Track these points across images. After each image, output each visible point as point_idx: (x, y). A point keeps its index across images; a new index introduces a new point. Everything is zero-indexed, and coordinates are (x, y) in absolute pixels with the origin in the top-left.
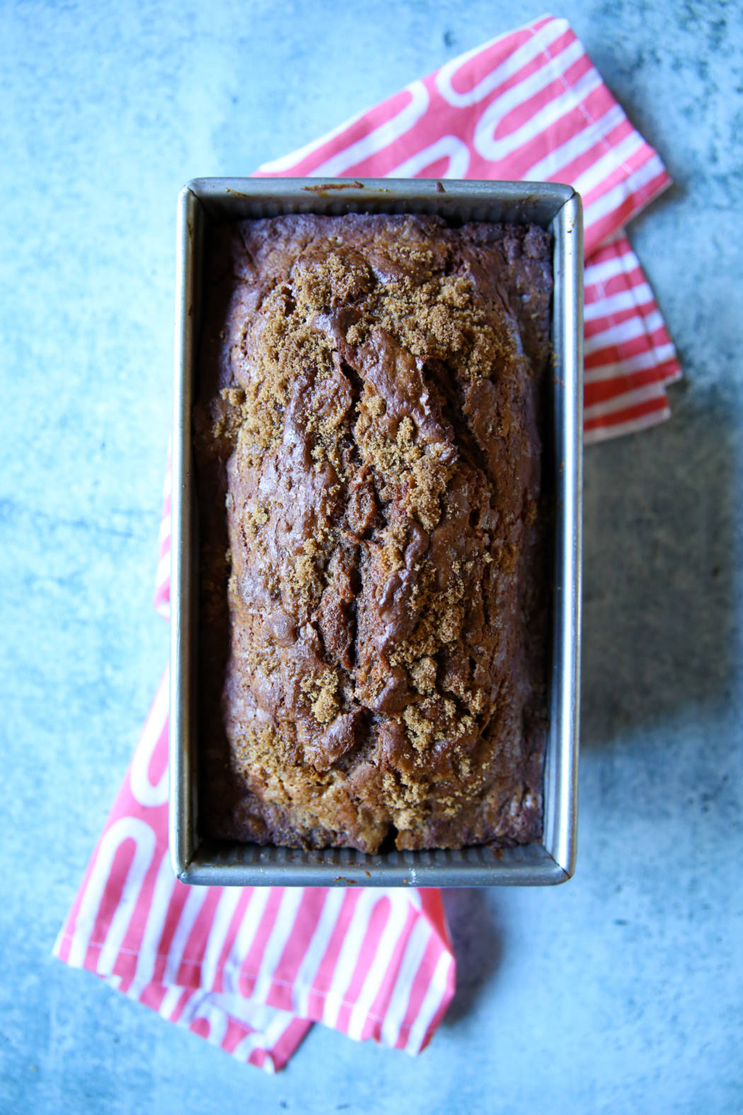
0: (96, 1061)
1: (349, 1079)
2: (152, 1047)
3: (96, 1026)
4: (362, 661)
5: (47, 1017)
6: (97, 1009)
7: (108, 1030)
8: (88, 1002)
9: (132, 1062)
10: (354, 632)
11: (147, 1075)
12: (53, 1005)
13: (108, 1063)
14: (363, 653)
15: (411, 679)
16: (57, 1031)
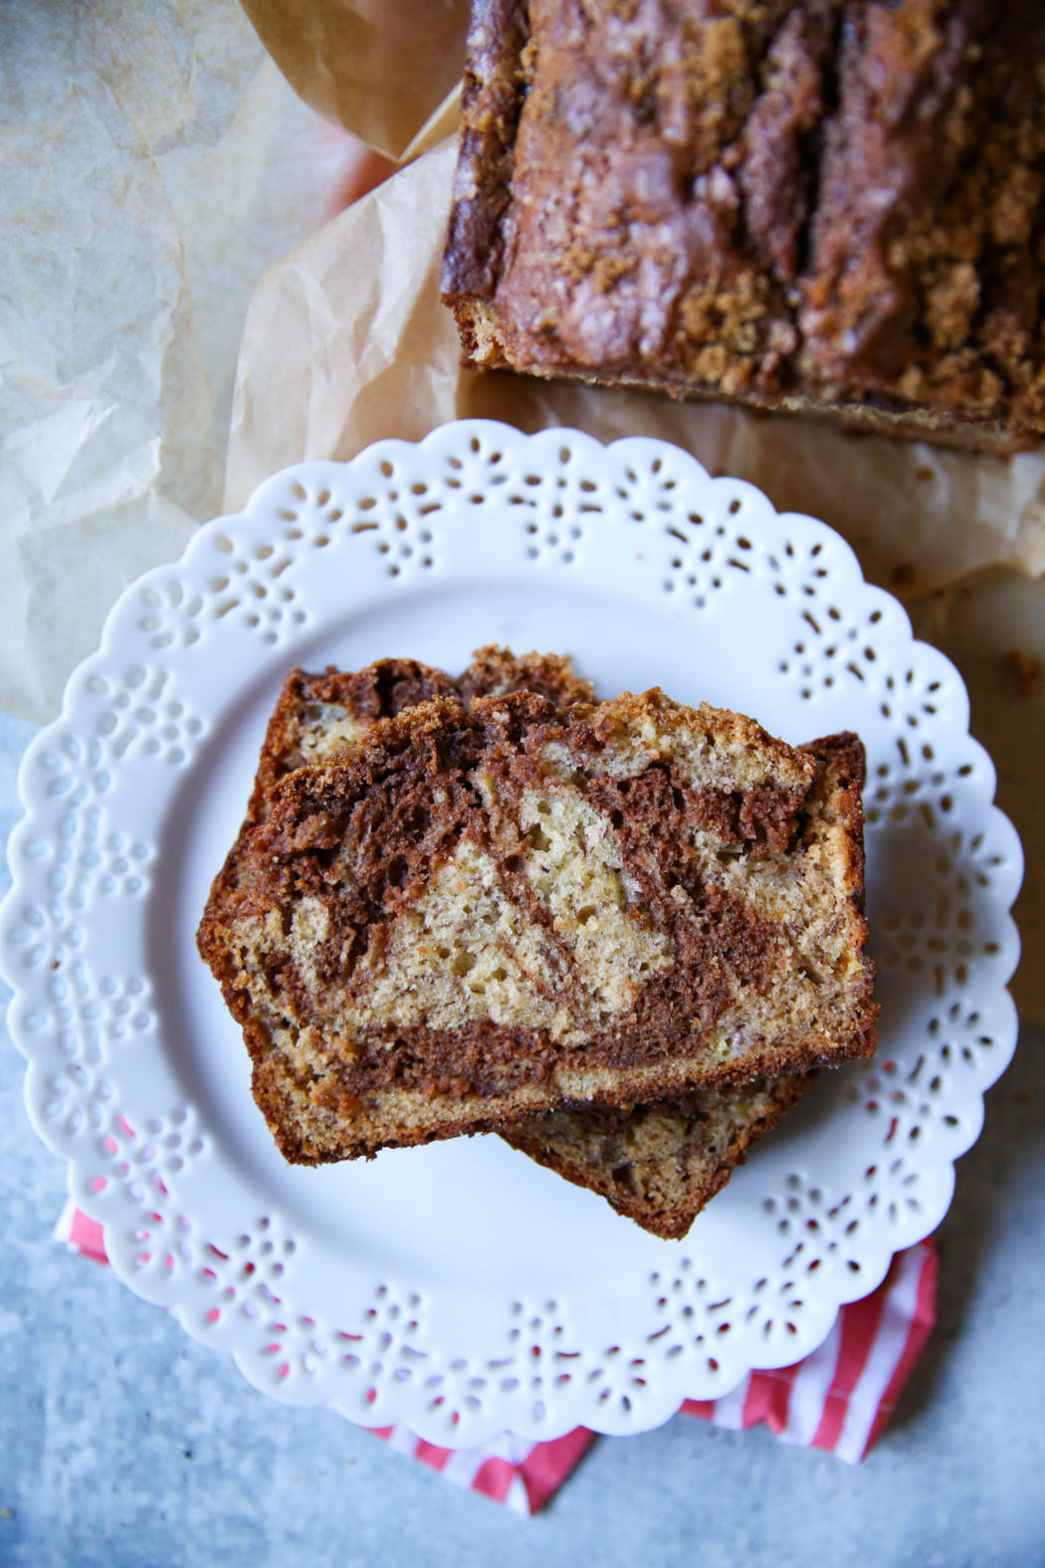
0: (144, 1499)
1: (687, 1535)
2: (264, 1469)
3: (145, 1422)
4: (823, 257)
5: (39, 1403)
6: (149, 1386)
7: (168, 1430)
8: (128, 1370)
9: (222, 1499)
10: (812, 194)
11: (255, 1528)
12: (50, 1379)
13: (169, 1503)
14: (826, 243)
15: (924, 306)
16: (57, 1433)
